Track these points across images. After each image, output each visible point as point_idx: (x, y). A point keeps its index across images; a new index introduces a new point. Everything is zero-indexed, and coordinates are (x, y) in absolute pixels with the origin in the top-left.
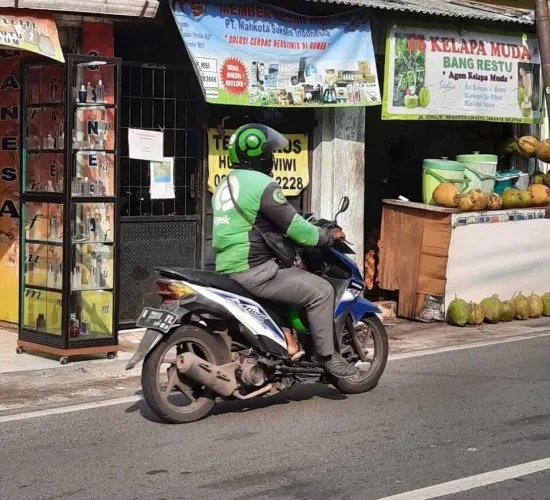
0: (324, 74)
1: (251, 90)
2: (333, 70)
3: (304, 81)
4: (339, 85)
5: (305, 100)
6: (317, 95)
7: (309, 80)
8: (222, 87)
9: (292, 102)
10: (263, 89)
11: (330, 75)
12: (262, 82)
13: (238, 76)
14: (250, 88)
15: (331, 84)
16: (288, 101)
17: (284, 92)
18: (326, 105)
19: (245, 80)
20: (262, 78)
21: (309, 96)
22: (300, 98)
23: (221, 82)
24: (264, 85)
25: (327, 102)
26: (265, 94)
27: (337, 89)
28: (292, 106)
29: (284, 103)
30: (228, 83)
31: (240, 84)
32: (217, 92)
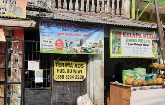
0: (88, 44)
1: (64, 49)
2: (91, 43)
3: (81, 46)
4: (93, 47)
5: (82, 52)
6: (85, 50)
7: (83, 46)
9: (77, 53)
10: (68, 49)
12: (68, 46)
13: (60, 45)
14: (64, 48)
15: (90, 47)
16: (76, 52)
17: (75, 49)
18: (88, 53)
19: (62, 46)
20: (68, 45)
21: (83, 50)
22: (80, 51)
23: (55, 47)
24: (68, 47)
25: (89, 52)
26: (69, 50)
27: (92, 48)
28: (77, 54)
29: (75, 53)
30: (57, 47)
31: (61, 47)
32: (53, 50)
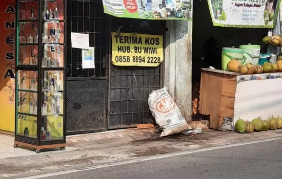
0: (176, 3)
2: (180, 1)
3: (166, 7)
4: (183, 9)
5: (168, 16)
6: (173, 13)
7: (168, 6)
8: (125, 9)
9: (161, 17)
10: (145, 11)
11: (178, 4)
12: (144, 7)
13: (132, 4)
14: (139, 10)
15: (179, 8)
16: (158, 16)
17: (156, 12)
18: (178, 19)
19: (136, 5)
20: (144, 5)
21: (169, 14)
22: (164, 15)
23: (124, 7)
24: (146, 9)
25: (178, 17)
26: (147, 13)
27: (182, 11)
28: (161, 19)
29: (157, 18)
30: (128, 7)
31: (134, 8)
32: (123, 11)
